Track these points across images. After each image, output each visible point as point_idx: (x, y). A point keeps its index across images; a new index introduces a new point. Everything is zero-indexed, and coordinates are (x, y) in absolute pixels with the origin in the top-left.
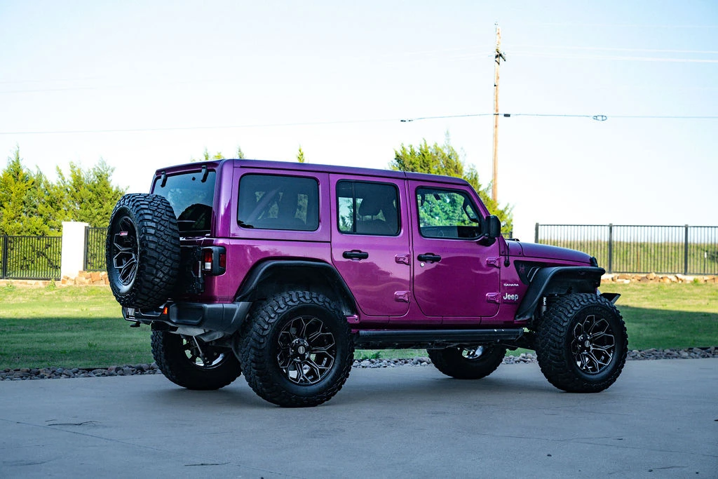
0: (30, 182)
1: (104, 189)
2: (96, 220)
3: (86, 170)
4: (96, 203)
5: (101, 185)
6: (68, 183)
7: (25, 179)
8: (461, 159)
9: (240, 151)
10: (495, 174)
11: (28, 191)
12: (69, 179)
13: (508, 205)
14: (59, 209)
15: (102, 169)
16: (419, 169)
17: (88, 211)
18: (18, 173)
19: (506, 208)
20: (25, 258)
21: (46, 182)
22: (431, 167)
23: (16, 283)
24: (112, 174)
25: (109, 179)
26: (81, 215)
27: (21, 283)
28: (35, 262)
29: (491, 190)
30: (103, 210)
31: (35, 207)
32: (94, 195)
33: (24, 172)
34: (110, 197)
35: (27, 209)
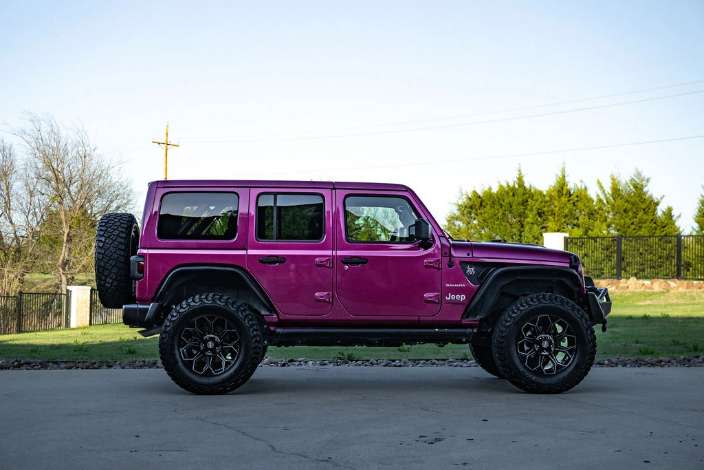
0: (574, 197)
1: (637, 199)
2: (631, 230)
3: (624, 182)
5: (637, 195)
6: (609, 195)
7: (569, 194)
12: (608, 190)
15: (637, 180)
17: (622, 221)
18: (562, 189)
24: (649, 184)
25: (645, 189)
30: (637, 220)
31: (577, 219)
32: (629, 206)
33: (568, 187)
34: (644, 206)
35: (569, 222)
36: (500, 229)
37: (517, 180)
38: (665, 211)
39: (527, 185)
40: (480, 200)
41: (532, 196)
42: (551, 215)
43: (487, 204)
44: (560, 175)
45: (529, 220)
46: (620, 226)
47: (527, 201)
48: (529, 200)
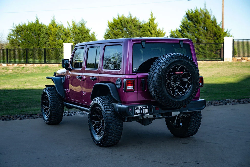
0: (58, 28)
1: (83, 29)
2: (81, 40)
3: (77, 23)
4: (81, 34)
5: (82, 28)
6: (71, 27)
7: (56, 27)
8: (210, 13)
9: (130, 14)
10: (223, 19)
11: (58, 31)
12: (71, 25)
13: (227, 30)
14: (68, 37)
15: (82, 22)
16: (194, 18)
17: (78, 37)
18: (54, 24)
19: (227, 31)
20: (57, 54)
21: (64, 27)
22: (199, 17)
23: (49, 65)
24: (86, 23)
25: (85, 25)
26: (76, 38)
27: (51, 65)
28: (61, 55)
29: (221, 25)
30: (83, 37)
31: (60, 36)
32: (80, 32)
33: (56, 24)
34: (85, 32)
35: (57, 37)
36: (31, 39)
37: (36, 21)
38: (92, 33)
39: (40, 23)
40: (22, 28)
41: (42, 27)
42: (50, 34)
43: (25, 30)
44: (53, 19)
45: (42, 36)
46: (77, 39)
47: (41, 29)
48: (42, 29)
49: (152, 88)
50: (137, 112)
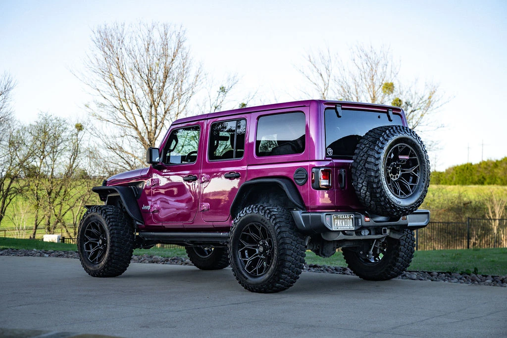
49: (362, 183)
50: (337, 224)
